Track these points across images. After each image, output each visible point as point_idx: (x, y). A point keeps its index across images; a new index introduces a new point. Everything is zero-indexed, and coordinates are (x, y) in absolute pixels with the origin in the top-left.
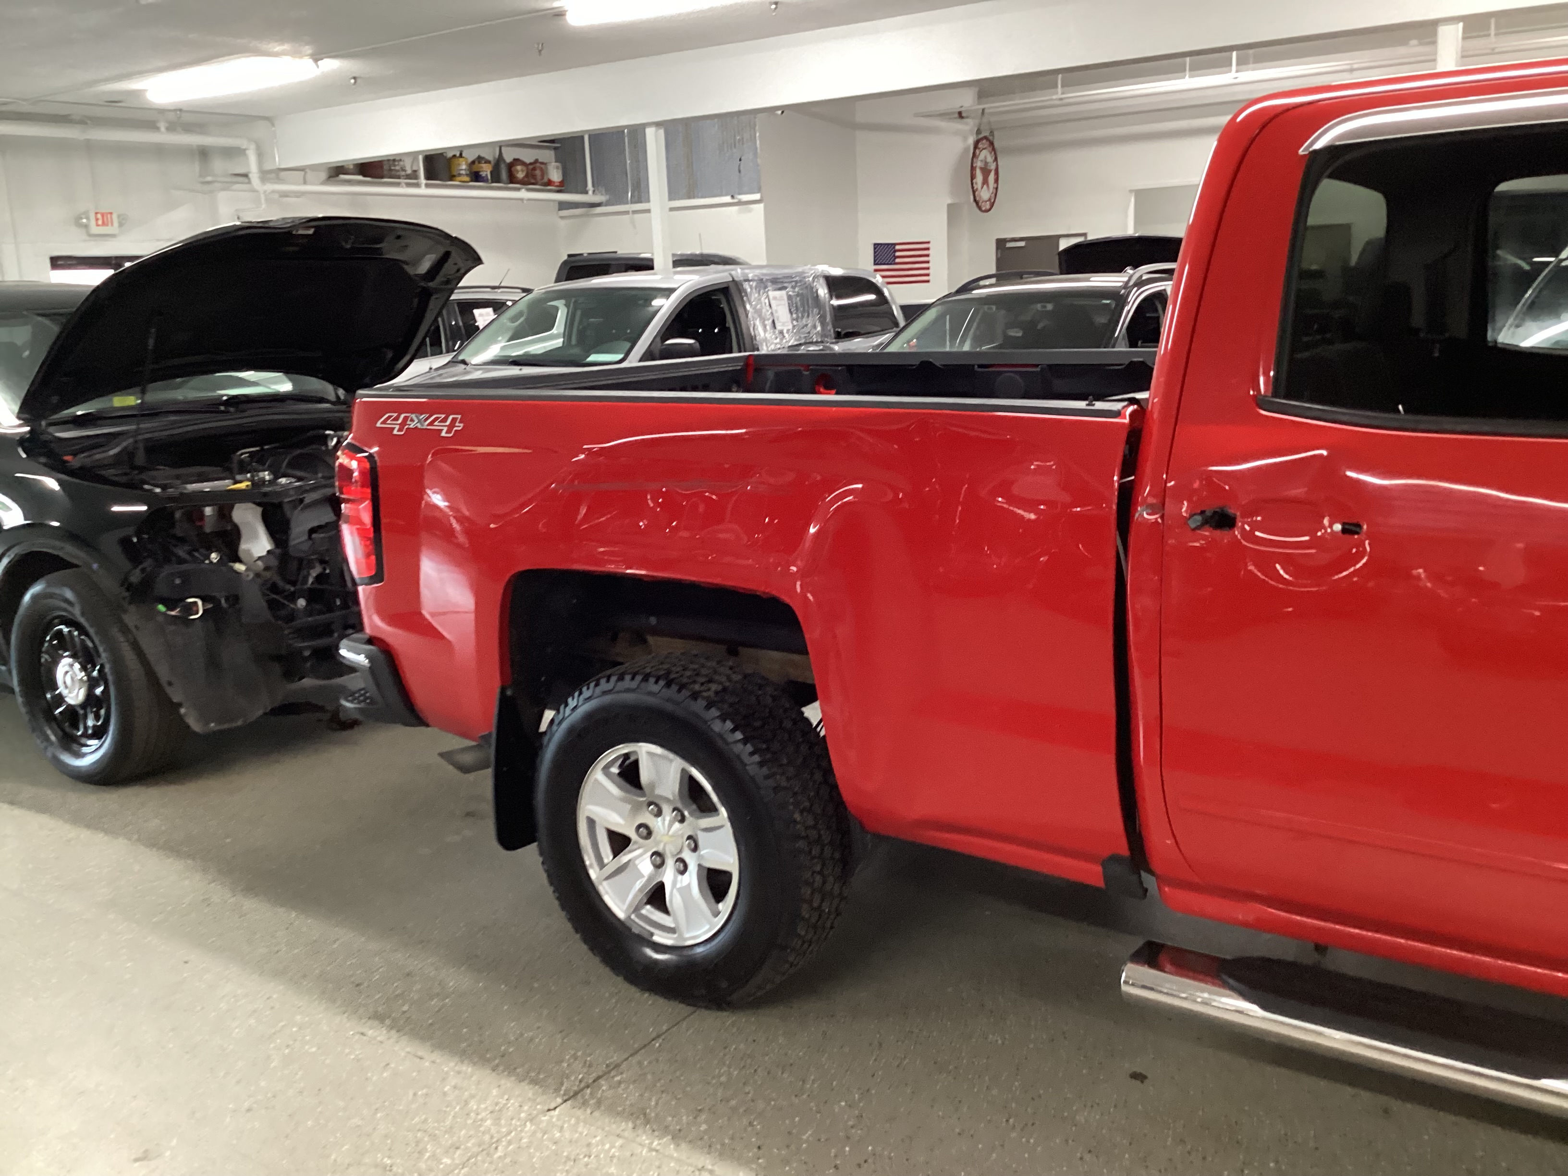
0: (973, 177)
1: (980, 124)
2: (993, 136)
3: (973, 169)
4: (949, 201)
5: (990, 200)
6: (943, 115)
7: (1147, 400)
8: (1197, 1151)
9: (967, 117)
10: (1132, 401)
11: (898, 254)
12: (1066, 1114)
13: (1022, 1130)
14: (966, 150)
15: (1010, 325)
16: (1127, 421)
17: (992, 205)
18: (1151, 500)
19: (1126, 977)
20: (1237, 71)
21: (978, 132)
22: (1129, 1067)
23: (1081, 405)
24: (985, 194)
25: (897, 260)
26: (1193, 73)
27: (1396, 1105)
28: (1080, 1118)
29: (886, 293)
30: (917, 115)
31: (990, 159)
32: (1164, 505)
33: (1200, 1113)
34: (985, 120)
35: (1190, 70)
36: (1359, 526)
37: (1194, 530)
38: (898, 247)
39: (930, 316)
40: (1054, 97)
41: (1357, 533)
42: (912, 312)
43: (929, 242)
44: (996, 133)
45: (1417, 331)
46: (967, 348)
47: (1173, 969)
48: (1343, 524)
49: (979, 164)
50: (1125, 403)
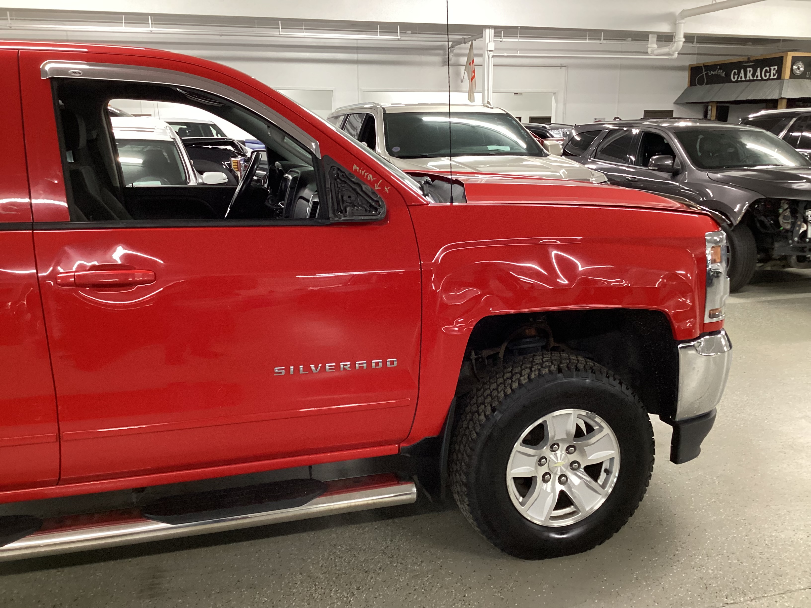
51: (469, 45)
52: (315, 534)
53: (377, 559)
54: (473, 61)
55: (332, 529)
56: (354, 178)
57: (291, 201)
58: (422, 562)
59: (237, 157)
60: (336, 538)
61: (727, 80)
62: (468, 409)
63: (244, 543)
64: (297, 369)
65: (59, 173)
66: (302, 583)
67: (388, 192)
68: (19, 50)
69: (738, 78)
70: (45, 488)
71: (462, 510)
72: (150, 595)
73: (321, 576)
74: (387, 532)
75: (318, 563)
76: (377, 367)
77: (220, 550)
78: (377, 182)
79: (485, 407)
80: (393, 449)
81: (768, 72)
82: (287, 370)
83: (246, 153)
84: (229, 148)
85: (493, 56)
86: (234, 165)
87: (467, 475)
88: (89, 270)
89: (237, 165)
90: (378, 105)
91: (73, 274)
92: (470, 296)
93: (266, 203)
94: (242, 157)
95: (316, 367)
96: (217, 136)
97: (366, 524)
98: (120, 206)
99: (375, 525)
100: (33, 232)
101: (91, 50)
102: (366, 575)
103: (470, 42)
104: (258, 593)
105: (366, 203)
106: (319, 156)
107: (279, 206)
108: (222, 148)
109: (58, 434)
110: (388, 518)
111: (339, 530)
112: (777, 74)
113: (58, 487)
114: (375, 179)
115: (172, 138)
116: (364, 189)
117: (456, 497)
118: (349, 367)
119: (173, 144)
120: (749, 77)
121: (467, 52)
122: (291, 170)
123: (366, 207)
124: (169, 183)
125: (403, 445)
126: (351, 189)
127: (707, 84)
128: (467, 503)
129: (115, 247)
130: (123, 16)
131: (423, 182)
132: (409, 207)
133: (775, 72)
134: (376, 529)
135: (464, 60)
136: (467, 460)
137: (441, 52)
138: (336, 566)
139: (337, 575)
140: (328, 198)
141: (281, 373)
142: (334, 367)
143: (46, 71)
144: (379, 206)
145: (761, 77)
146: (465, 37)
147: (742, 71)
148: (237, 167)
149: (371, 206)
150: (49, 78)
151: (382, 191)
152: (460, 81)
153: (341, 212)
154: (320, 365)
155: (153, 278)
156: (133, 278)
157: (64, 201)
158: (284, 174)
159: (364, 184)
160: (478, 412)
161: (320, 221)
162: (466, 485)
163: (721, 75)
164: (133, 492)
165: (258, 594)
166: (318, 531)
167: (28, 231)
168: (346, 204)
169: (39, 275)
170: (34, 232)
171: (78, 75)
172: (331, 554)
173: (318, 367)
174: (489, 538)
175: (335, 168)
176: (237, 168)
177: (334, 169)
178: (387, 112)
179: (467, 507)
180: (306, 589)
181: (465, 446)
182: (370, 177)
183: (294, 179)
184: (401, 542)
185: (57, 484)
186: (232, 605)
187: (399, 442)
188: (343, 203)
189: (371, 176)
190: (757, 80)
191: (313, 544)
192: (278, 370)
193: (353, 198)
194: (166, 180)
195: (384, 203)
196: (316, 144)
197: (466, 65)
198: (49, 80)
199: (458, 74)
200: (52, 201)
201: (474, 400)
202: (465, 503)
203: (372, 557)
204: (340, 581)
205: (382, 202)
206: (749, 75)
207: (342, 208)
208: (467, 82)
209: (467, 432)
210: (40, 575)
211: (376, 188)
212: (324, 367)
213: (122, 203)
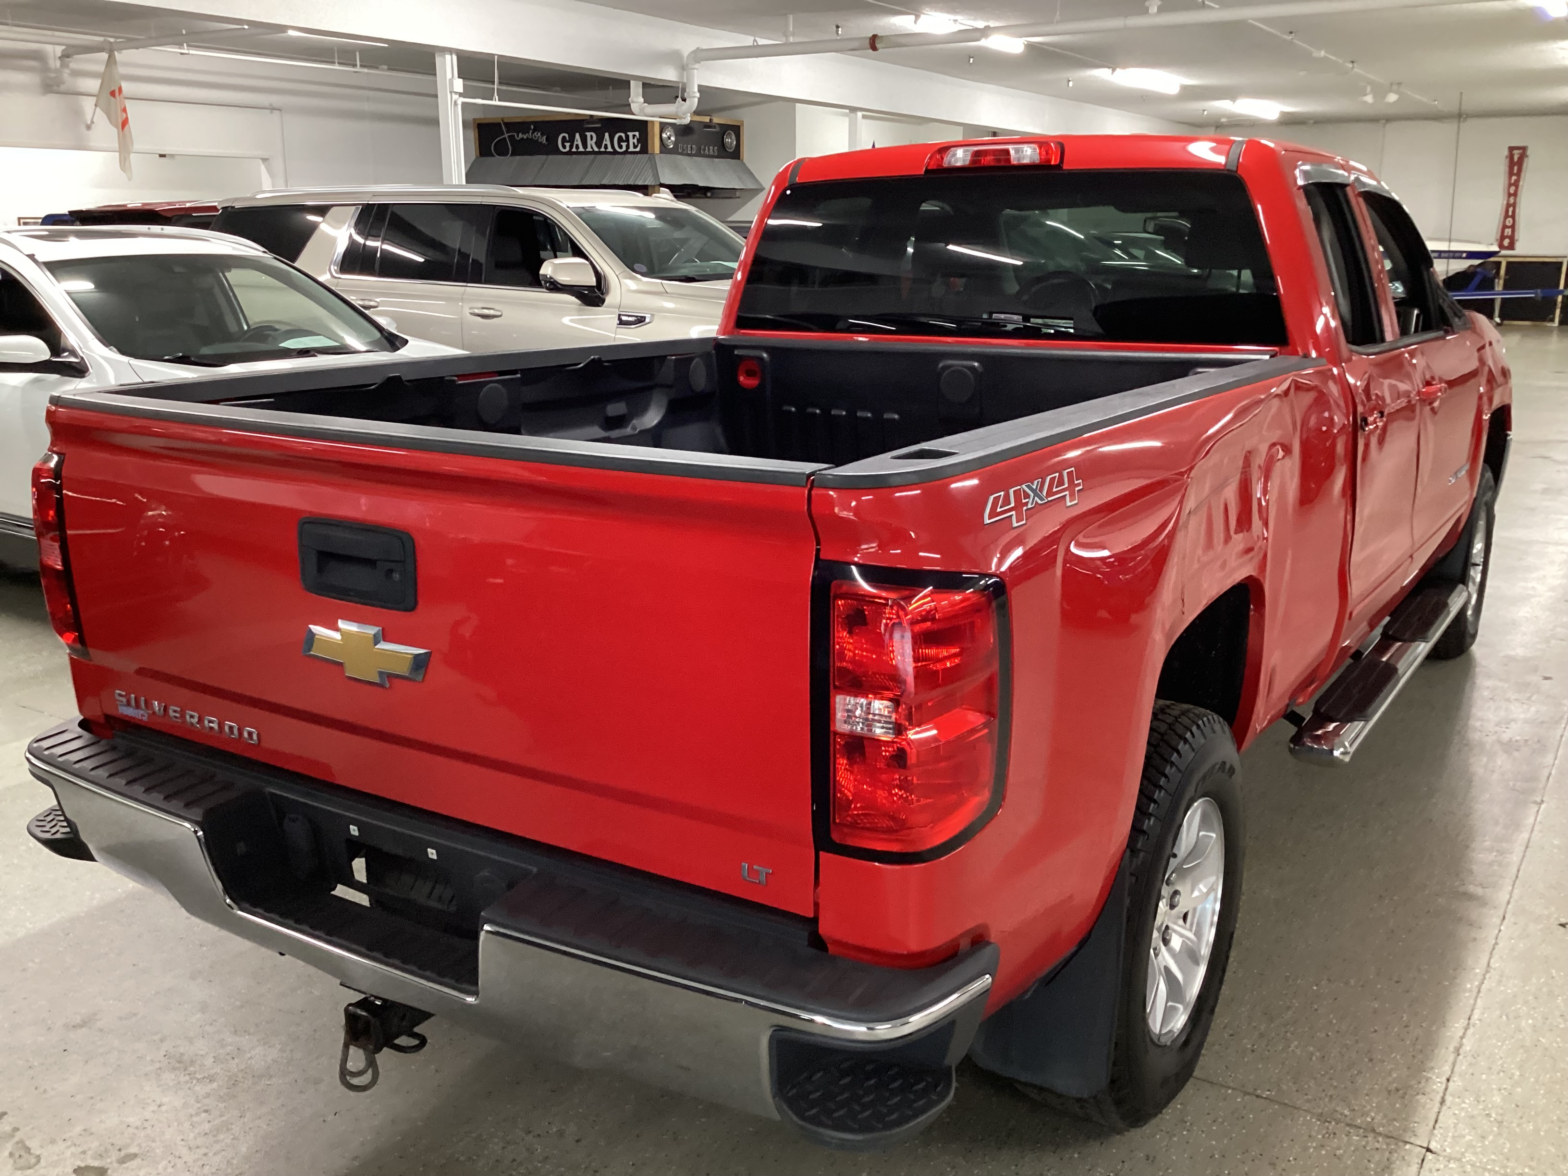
51: (104, 56)
54: (119, 89)
61: (551, 149)
69: (571, 147)
81: (624, 141)
103: (108, 51)
112: (640, 145)
120: (592, 148)
127: (512, 155)
133: (635, 141)
135: (92, 85)
145: (613, 146)
147: (577, 136)
163: (540, 141)
190: (605, 153)
197: (97, 96)
206: (591, 143)
208: (107, 130)
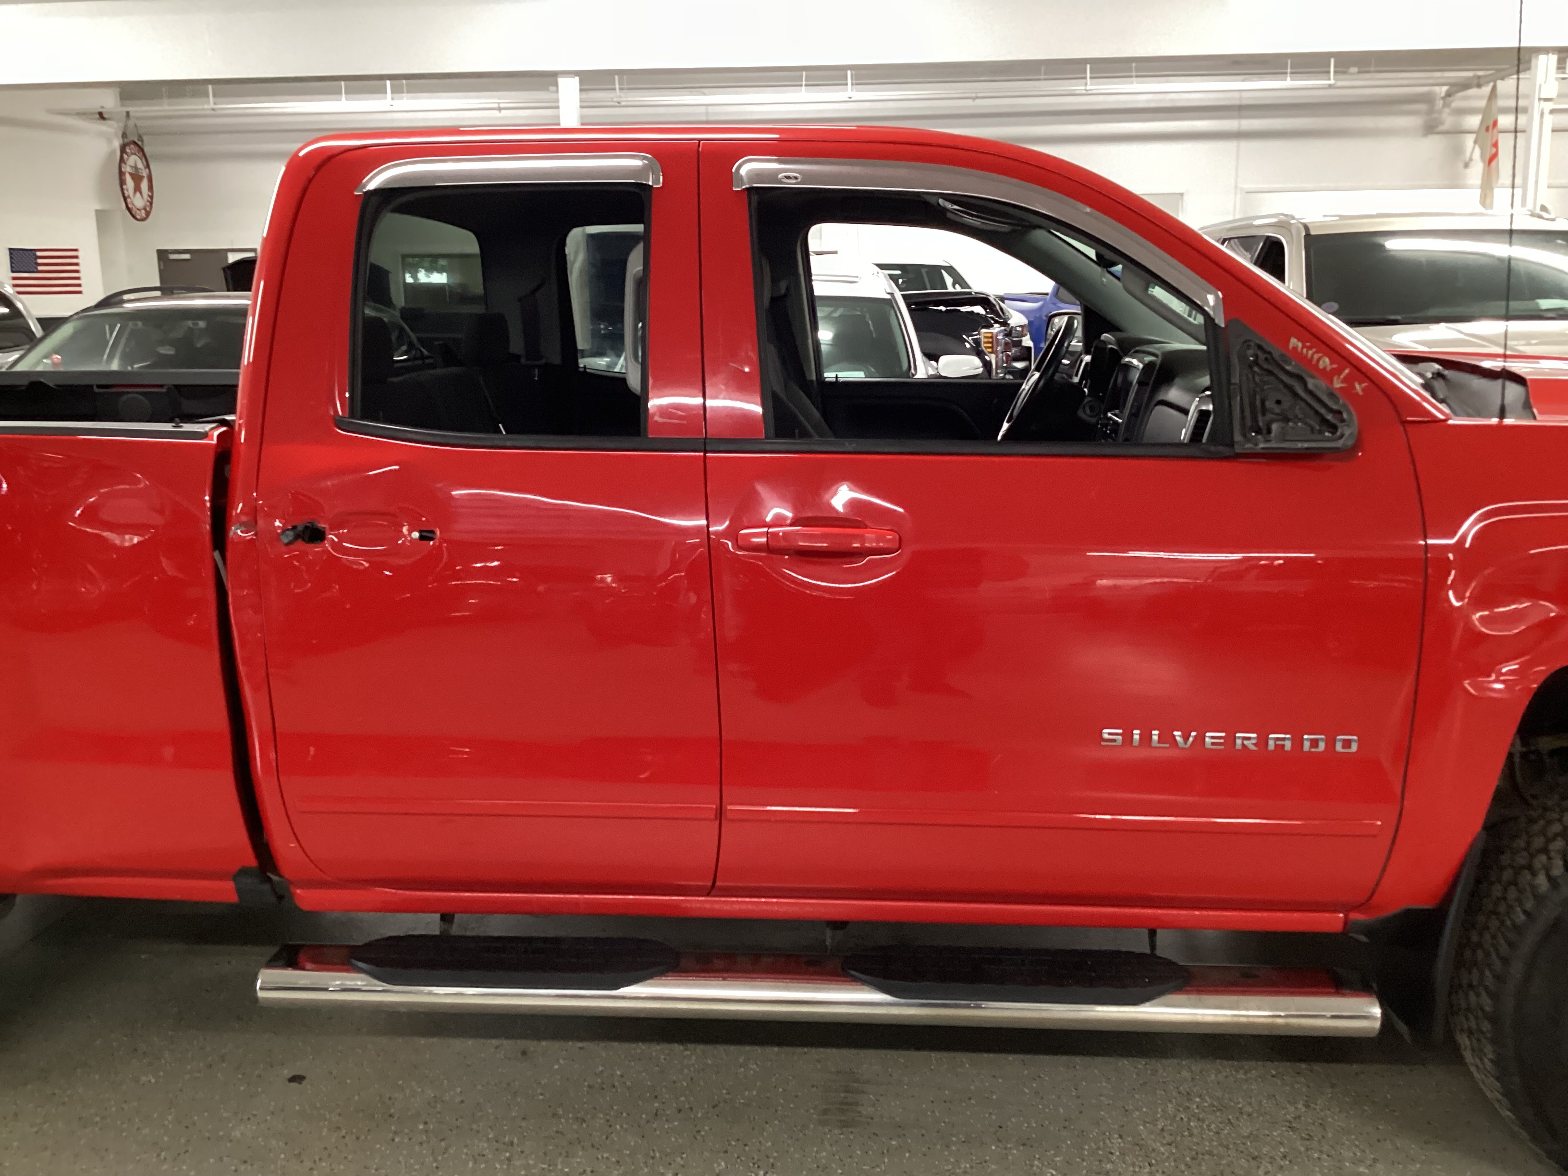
0: (122, 182)
1: (126, 127)
2: (142, 141)
3: (121, 174)
4: (98, 207)
5: (145, 209)
6: (82, 114)
7: (234, 421)
8: (352, 1133)
9: (109, 119)
10: (223, 423)
11: (40, 261)
12: (221, 1133)
13: (175, 1160)
14: (113, 152)
15: (162, 343)
16: (214, 442)
17: (148, 214)
18: (244, 519)
19: (262, 983)
20: (393, 99)
21: (124, 135)
22: (287, 1073)
23: (168, 427)
24: (138, 202)
25: (40, 268)
26: (349, 96)
27: (531, 1045)
28: (237, 1134)
29: (19, 305)
30: (51, 112)
31: (140, 165)
32: (256, 522)
33: (357, 1098)
34: (131, 123)
35: (346, 93)
36: (433, 532)
37: (288, 544)
38: (39, 254)
39: (66, 331)
40: (206, 107)
41: (432, 539)
42: (50, 324)
43: (76, 250)
44: (145, 138)
45: (517, 357)
46: (115, 366)
47: (314, 966)
48: (420, 532)
49: (127, 169)
50: (214, 425)
51: (1487, 89)
52: (1146, 1064)
53: (1277, 1136)
54: (1495, 124)
55: (1182, 1060)
56: (1290, 364)
57: (1139, 409)
58: (1375, 1160)
59: (992, 326)
60: (1190, 1079)
62: (1505, 859)
63: (1011, 1057)
64: (1146, 738)
65: (754, 355)
66: (1123, 1154)
67: (1361, 393)
68: (700, 140)
70: (688, 898)
71: (1473, 1069)
72: (841, 1121)
73: (1162, 1149)
74: (1296, 1086)
75: (1154, 1122)
76: (1313, 750)
77: (965, 1062)
78: (1339, 372)
79: (1549, 858)
80: (1334, 921)
82: (1128, 737)
83: (1009, 319)
84: (978, 309)
85: (1552, 111)
86: (985, 343)
87: (1494, 996)
88: (791, 525)
89: (992, 343)
90: (1293, 218)
91: (765, 530)
92: (1535, 618)
93: (1080, 413)
94: (1001, 326)
95: (1186, 738)
96: (955, 288)
97: (1253, 1063)
98: (817, 414)
99: (1273, 1068)
100: (705, 456)
101: (784, 136)
102: (1253, 1163)
103: (1491, 84)
104: (1037, 1156)
105: (1311, 413)
106: (1221, 322)
107: (1110, 419)
108: (964, 311)
109: (719, 807)
110: (1301, 1060)
111: (1197, 1066)
113: (709, 899)
114: (1335, 366)
115: (888, 293)
116: (1310, 386)
117: (1464, 1040)
118: (1255, 744)
119: (890, 303)
121: (1482, 103)
122: (1137, 348)
123: (1313, 423)
124: (877, 375)
125: (1356, 917)
126: (1281, 386)
128: (1491, 1056)
129: (834, 488)
130: (804, 73)
131: (1429, 375)
132: (1406, 425)
134: (1273, 1076)
135: (1474, 121)
136: (1498, 965)
137: (1422, 107)
138: (1191, 1135)
139: (1194, 1153)
140: (1232, 403)
141: (1114, 741)
142: (1222, 741)
143: (742, 176)
144: (1343, 421)
146: (1480, 73)
148: (990, 345)
149: (1324, 421)
150: (747, 189)
151: (1348, 391)
152: (1461, 165)
153: (1258, 431)
154: (1193, 734)
155: (897, 545)
156: (863, 543)
157: (756, 404)
158: (1121, 358)
159: (1313, 377)
160: (1530, 867)
161: (1213, 448)
162: (1494, 1019)
164: (827, 926)
165: (1039, 1159)
166: (1154, 1060)
167: (697, 454)
168: (1269, 416)
169: (711, 529)
170: (708, 455)
171: (794, 181)
172: (1181, 1109)
173: (1189, 736)
174: (1534, 1138)
175: (1252, 344)
176: (992, 347)
177: (1249, 347)
178: (1313, 233)
179: (1489, 1065)
180: (1131, 1169)
181: (1494, 937)
182: (1325, 362)
183: (1148, 367)
184: (1328, 1113)
185: (708, 895)
186: (989, 1171)
187: (1348, 908)
188: (1264, 414)
189: (1327, 360)
191: (1145, 1083)
192: (1110, 734)
193: (1286, 405)
194: (873, 370)
195: (1352, 415)
196: (1217, 296)
197: (1477, 132)
198: (746, 192)
199: (1458, 150)
200: (738, 402)
201: (1521, 843)
202: (1485, 1054)
203: (1267, 1132)
204: (1200, 1165)
205: (1349, 413)
207: (1261, 424)
208: (1477, 168)
209: (1502, 909)
210: (657, 1050)
211: (1337, 384)
212: (1201, 738)
213: (817, 409)
